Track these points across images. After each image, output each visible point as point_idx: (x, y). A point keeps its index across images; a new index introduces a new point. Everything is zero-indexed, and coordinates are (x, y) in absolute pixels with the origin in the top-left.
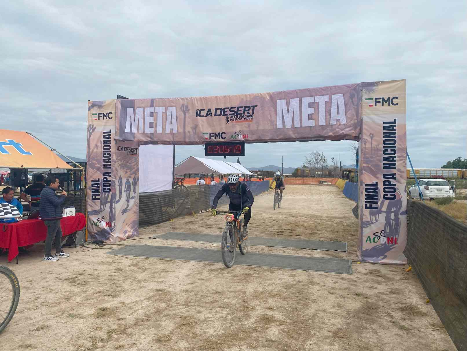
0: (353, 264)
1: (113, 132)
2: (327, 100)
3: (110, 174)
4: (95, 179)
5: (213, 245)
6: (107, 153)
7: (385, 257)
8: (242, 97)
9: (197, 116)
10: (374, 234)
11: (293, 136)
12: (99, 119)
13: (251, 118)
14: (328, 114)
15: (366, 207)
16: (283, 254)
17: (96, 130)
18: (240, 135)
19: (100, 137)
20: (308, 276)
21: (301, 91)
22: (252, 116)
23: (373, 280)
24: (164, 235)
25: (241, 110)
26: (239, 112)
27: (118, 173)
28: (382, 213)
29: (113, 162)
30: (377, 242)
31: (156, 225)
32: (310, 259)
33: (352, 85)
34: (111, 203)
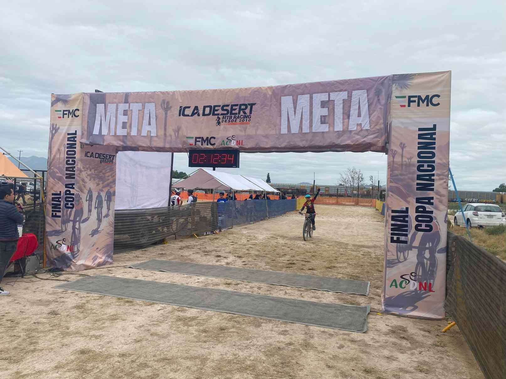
0: (371, 316)
1: (79, 133)
2: (346, 97)
3: (74, 186)
4: (56, 191)
5: (198, 280)
6: (71, 160)
7: (415, 308)
8: (237, 92)
9: (180, 115)
10: (402, 277)
11: (301, 144)
12: (63, 117)
13: (248, 119)
14: (346, 117)
15: (392, 241)
16: (283, 296)
17: (59, 131)
18: (233, 141)
19: (63, 140)
20: (306, 333)
21: (312, 85)
22: (249, 117)
23: (394, 344)
24: (146, 262)
25: (235, 109)
26: (234, 112)
27: (86, 184)
28: (413, 249)
29: (78, 170)
30: (405, 287)
31: (143, 249)
32: (316, 305)
33: (379, 78)
34: (74, 222)
